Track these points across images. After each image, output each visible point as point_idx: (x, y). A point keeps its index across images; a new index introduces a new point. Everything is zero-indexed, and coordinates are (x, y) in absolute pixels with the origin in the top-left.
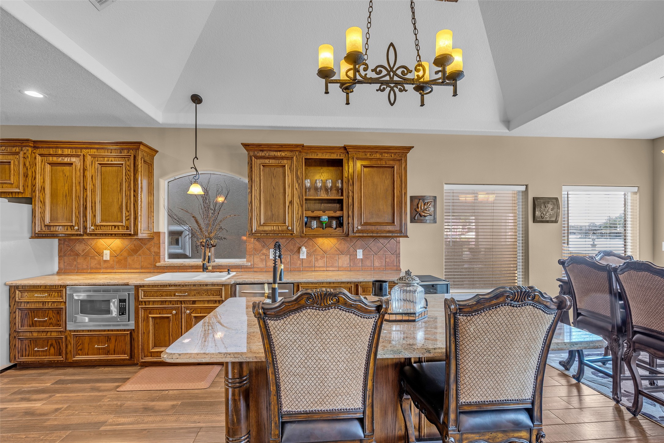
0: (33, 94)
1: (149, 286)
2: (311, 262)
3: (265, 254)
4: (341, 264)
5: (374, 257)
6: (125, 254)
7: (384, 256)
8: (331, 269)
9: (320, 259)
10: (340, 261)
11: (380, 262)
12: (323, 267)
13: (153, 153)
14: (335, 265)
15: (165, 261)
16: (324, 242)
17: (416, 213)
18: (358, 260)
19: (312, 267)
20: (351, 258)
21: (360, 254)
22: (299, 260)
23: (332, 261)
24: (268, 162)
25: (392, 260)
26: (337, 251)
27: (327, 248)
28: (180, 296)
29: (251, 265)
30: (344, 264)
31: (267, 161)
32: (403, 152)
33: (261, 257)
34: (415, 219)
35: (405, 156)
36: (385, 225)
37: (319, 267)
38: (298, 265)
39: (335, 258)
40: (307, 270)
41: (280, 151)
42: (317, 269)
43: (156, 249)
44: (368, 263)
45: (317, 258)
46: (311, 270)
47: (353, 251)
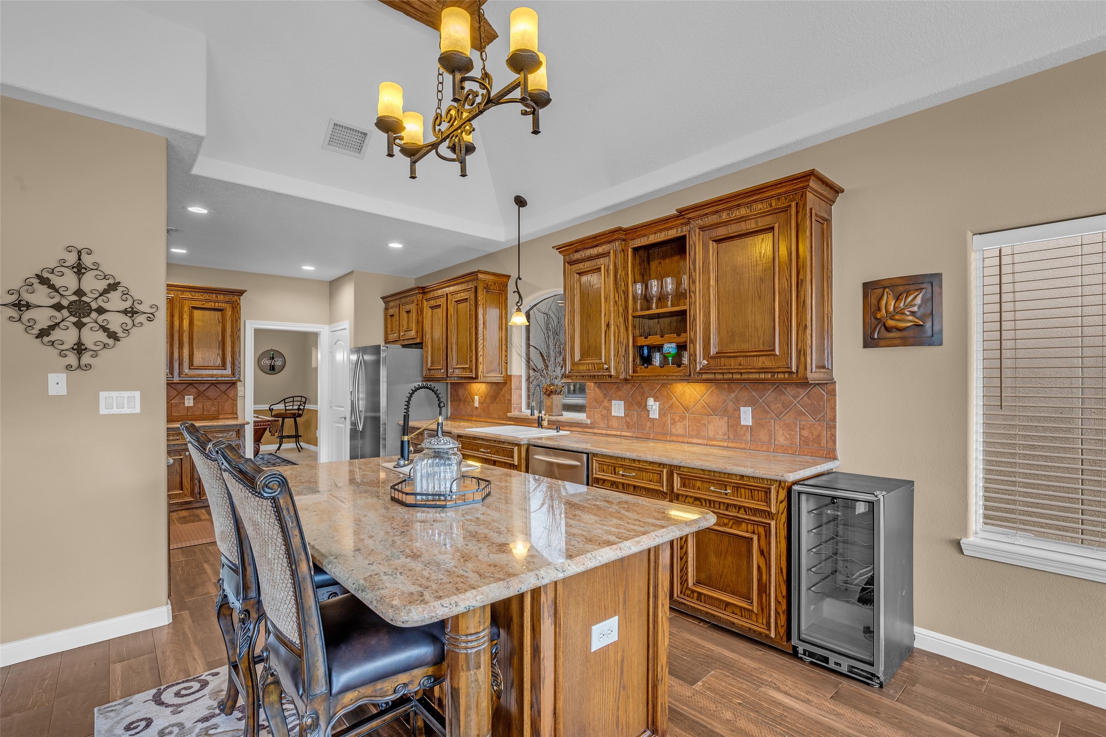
0: (396, 245)
1: (469, 437)
2: (665, 425)
3: (606, 407)
4: (713, 433)
5: (776, 425)
6: (488, 401)
7: (796, 425)
8: (695, 441)
9: (679, 421)
10: (711, 427)
11: (788, 436)
12: (683, 436)
13: (505, 280)
14: (702, 434)
15: (520, 411)
16: (684, 392)
17: (876, 322)
18: (744, 429)
19: (667, 434)
20: (730, 424)
21: (746, 416)
22: (648, 420)
23: (697, 426)
24: (583, 267)
25: (816, 434)
26: (705, 408)
27: (690, 402)
28: (484, 452)
29: (591, 423)
30: (718, 433)
31: (581, 266)
32: (796, 190)
33: (603, 413)
34: (873, 339)
35: (802, 196)
36: (756, 356)
37: (678, 436)
38: (647, 429)
39: (702, 422)
40: (659, 438)
41: (596, 246)
42: (674, 438)
43: (507, 396)
44: (763, 435)
45: (674, 419)
46: (665, 439)
47: (734, 410)
